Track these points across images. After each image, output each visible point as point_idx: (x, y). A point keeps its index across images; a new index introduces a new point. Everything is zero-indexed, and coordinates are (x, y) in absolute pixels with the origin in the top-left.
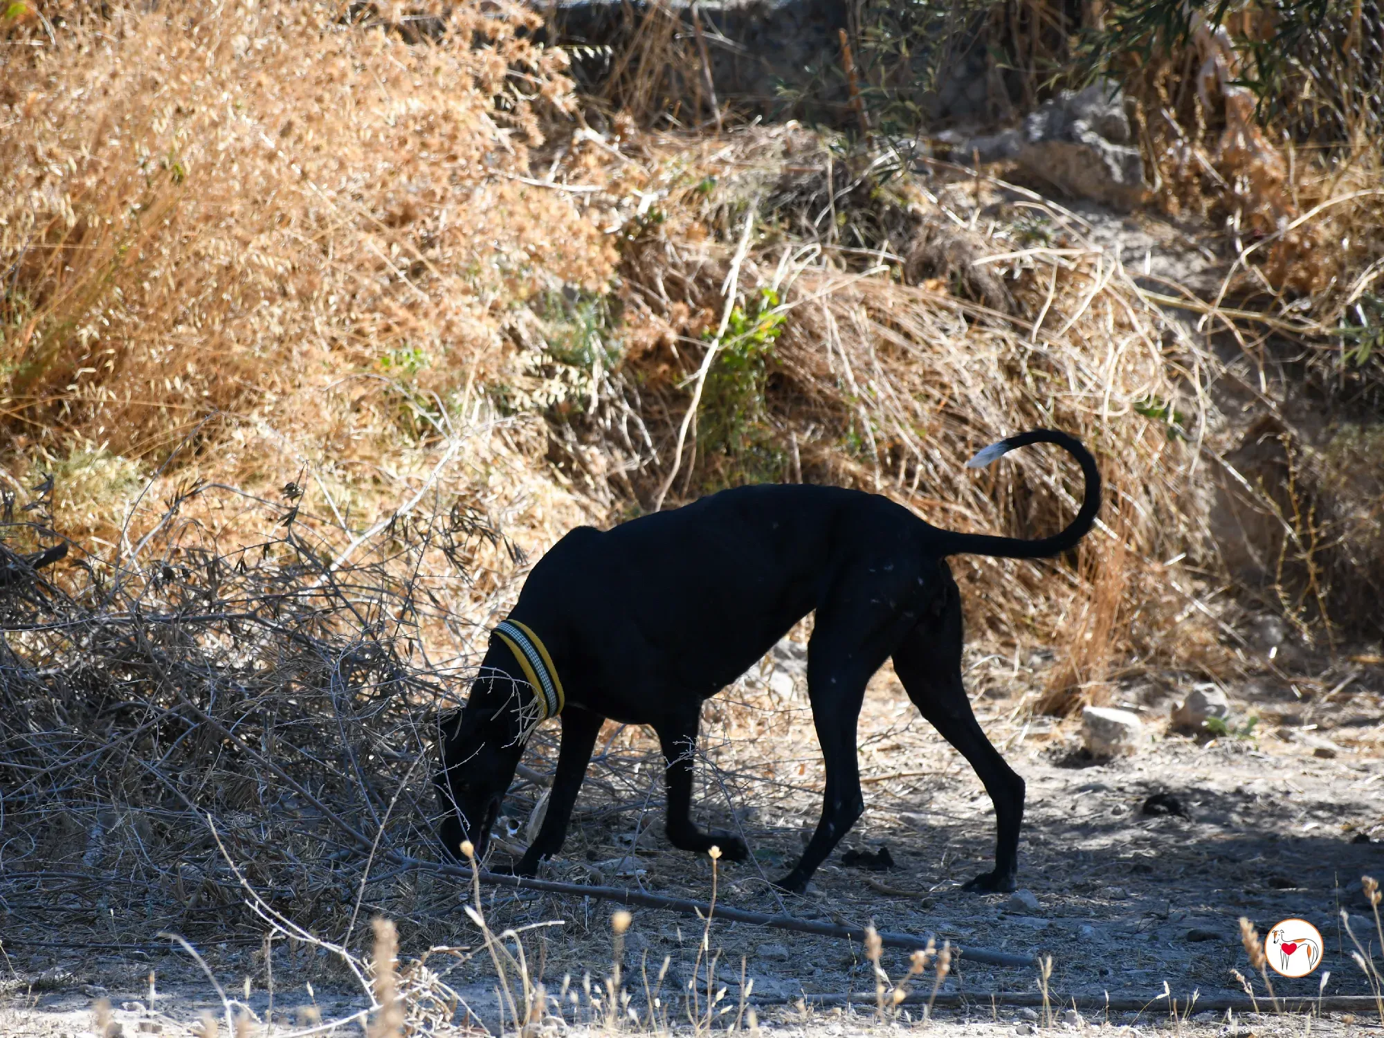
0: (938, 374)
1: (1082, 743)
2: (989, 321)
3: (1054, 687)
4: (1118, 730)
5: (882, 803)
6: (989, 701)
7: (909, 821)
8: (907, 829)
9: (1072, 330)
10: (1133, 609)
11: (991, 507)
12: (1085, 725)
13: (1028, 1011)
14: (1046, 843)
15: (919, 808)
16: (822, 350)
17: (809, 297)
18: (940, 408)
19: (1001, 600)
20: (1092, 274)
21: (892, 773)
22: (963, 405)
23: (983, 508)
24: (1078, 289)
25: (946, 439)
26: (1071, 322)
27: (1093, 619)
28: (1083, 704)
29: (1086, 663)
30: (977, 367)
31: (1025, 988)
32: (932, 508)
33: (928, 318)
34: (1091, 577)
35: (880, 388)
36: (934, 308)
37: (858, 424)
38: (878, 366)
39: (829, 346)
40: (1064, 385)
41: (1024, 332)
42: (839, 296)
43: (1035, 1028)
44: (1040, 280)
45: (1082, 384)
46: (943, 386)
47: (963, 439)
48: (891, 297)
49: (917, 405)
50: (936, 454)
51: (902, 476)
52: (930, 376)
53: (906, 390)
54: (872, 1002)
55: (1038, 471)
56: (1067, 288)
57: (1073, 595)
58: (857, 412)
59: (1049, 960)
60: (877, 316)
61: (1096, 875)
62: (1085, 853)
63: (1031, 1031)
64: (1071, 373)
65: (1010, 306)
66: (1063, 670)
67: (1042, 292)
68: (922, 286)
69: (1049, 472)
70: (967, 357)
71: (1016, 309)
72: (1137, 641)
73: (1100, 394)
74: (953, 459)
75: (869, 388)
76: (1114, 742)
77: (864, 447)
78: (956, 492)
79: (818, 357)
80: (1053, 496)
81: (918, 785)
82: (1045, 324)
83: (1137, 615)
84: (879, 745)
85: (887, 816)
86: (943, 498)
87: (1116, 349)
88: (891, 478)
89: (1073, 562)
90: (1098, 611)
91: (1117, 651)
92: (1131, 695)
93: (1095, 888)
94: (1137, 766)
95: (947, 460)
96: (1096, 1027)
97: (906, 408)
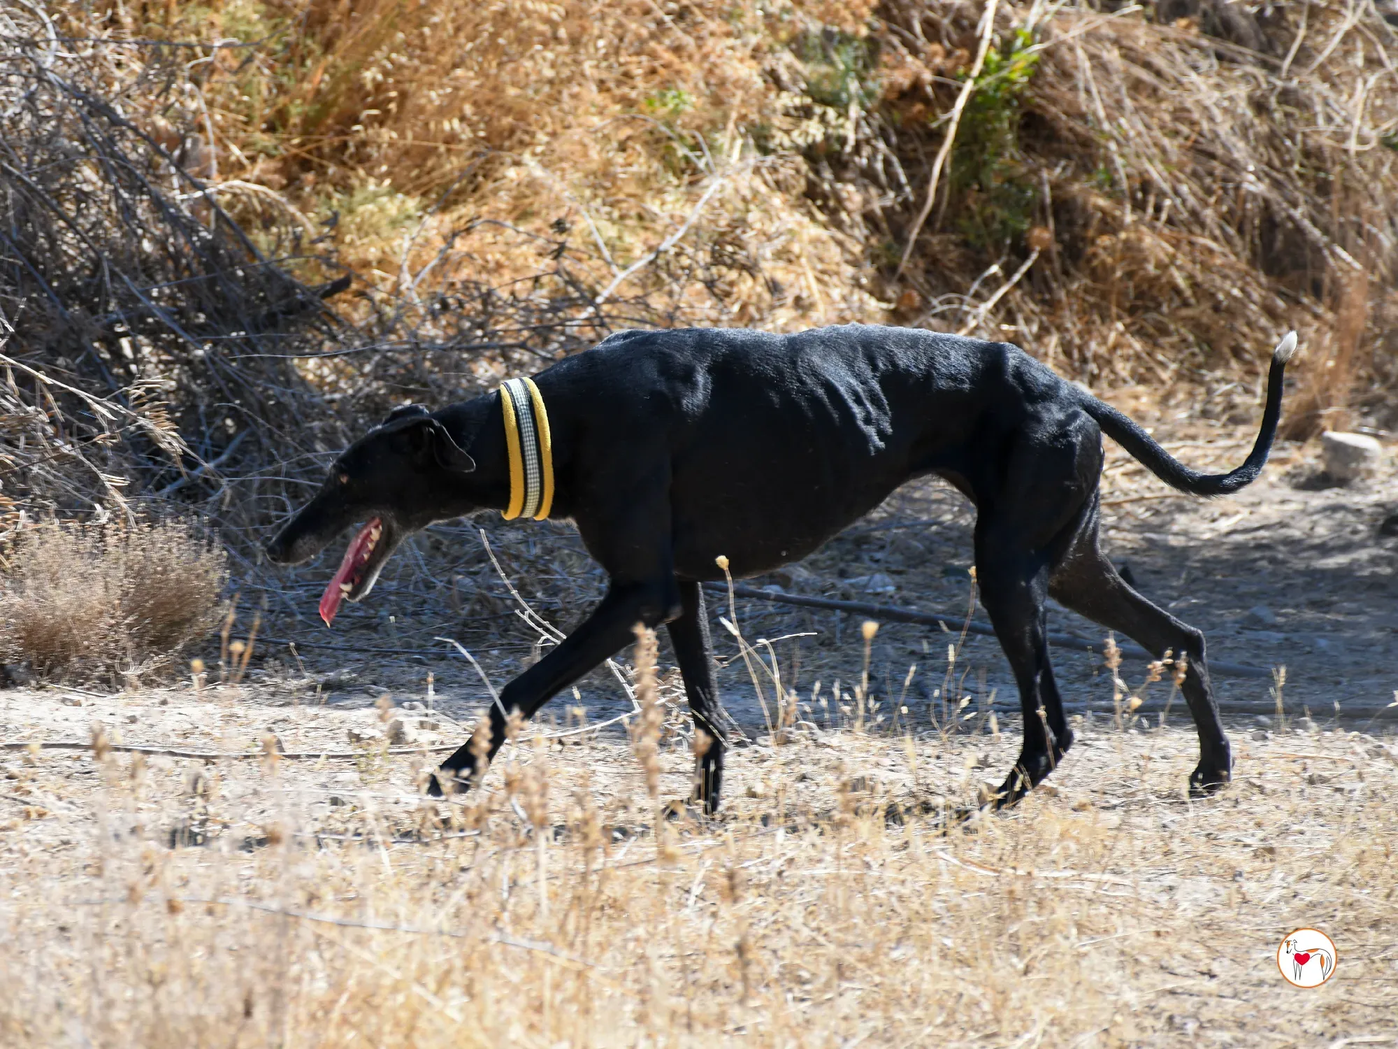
0: (1188, 111)
1: (1321, 467)
2: (1240, 58)
3: (1295, 413)
4: (1358, 454)
5: (1124, 525)
6: (1231, 427)
7: (1150, 541)
8: (1148, 550)
9: (1322, 67)
10: (1376, 337)
11: (1238, 241)
12: (1325, 449)
13: (1263, 719)
14: (1284, 562)
15: (1158, 529)
16: (1074, 88)
17: (1063, 36)
18: (1189, 143)
19: (1246, 329)
20: (1344, 11)
21: (1134, 496)
22: (1212, 141)
23: (1228, 240)
24: (1329, 26)
25: (1194, 174)
26: (1321, 59)
27: (1335, 349)
28: (1324, 430)
29: (1327, 389)
30: (1226, 104)
31: (1259, 697)
32: (1179, 241)
33: (1179, 57)
34: (1334, 308)
35: (1130, 124)
36: (1186, 47)
37: (1109, 161)
38: (1128, 103)
39: (1081, 85)
40: (1311, 121)
41: (1274, 69)
42: (1092, 36)
43: (1269, 734)
44: (1291, 17)
45: (1329, 119)
46: (1193, 123)
47: (1211, 174)
48: (1142, 37)
49: (1166, 142)
50: (1184, 189)
51: (1150, 210)
52: (1180, 114)
53: (1155, 127)
54: (1111, 710)
55: (1285, 205)
56: (1318, 25)
57: (1316, 325)
58: (1107, 148)
59: (1283, 670)
60: (1130, 55)
61: (1333, 592)
62: (1324, 573)
63: (1265, 738)
64: (1319, 108)
65: (1261, 43)
66: (1304, 397)
67: (1293, 29)
68: (1174, 24)
69: (1295, 205)
70: (1217, 94)
71: (1267, 47)
72: (1378, 369)
73: (1347, 129)
74: (1201, 193)
75: (1120, 126)
76: (1353, 465)
77: (1113, 183)
78: (1203, 225)
79: (1069, 96)
80: (1299, 230)
81: (1160, 507)
82: (1296, 61)
83: (1379, 343)
84: (1122, 470)
85: (1130, 536)
86: (1191, 232)
87: (1365, 82)
88: (1140, 213)
89: (1317, 291)
90: (1340, 340)
91: (1359, 378)
92: (1372, 420)
93: (1331, 604)
94: (1377, 488)
95: (1195, 194)
96: (1328, 734)
97: (1156, 145)
